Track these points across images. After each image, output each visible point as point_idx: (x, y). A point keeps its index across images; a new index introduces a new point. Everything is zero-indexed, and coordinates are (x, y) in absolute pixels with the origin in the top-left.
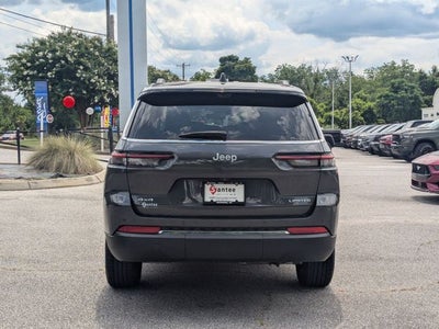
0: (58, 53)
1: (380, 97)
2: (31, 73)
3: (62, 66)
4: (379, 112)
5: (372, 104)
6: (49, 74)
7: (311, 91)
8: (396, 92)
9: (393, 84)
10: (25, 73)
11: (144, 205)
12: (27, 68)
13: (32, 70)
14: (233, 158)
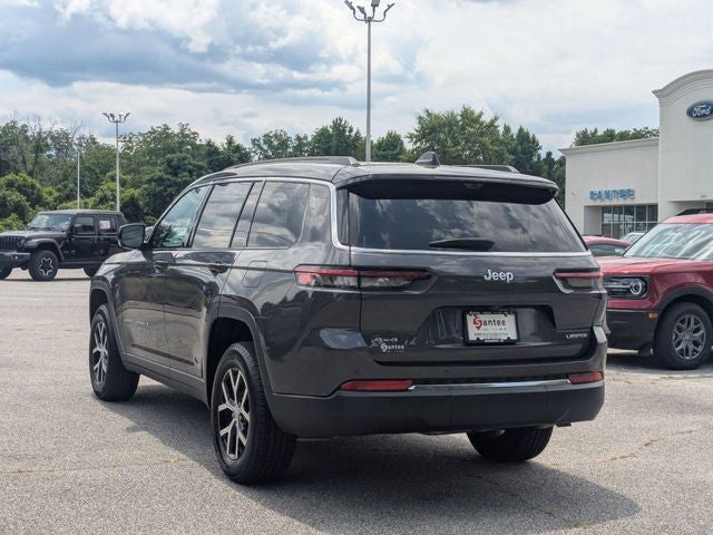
1: (150, 181)
4: (147, 204)
5: (136, 192)
7: (30, 167)
8: (175, 174)
9: (169, 162)
11: (384, 348)
14: (508, 277)
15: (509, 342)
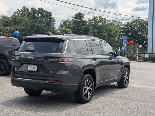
0: (132, 27)
2: (123, 34)
3: (134, 31)
6: (129, 34)
10: (121, 34)
12: (122, 32)
13: (124, 33)
14: (33, 58)
15: (34, 71)
